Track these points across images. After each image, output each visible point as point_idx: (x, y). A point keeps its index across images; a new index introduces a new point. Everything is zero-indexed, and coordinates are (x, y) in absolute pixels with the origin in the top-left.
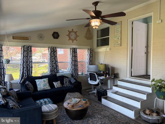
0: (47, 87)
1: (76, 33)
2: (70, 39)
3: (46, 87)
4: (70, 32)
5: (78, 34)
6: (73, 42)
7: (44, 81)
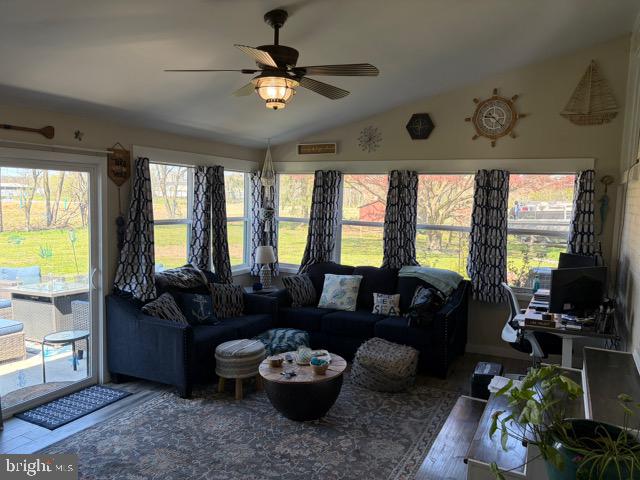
0: (342, 303)
1: (509, 104)
2: (480, 132)
3: (340, 300)
4: (481, 105)
5: (522, 106)
6: (493, 145)
7: (342, 283)
